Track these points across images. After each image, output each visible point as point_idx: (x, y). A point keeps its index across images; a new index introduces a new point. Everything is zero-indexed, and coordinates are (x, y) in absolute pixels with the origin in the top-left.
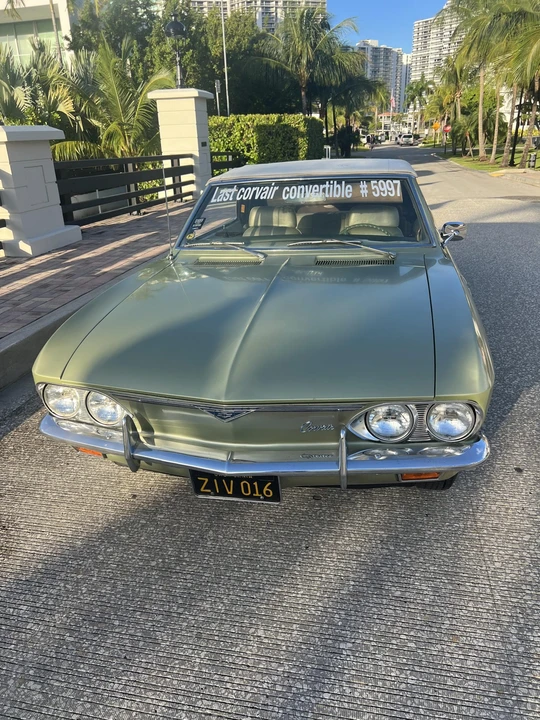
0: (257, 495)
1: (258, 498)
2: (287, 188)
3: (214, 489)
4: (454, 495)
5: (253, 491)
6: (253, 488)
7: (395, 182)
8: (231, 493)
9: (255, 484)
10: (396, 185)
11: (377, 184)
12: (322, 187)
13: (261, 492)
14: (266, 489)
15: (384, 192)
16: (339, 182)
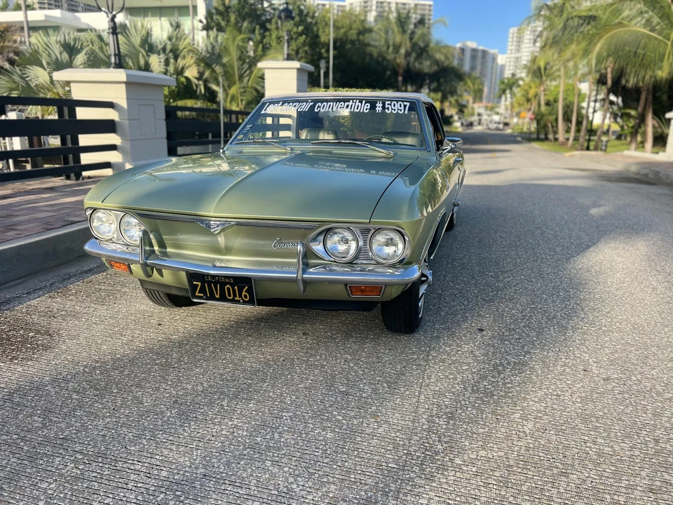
0: (237, 298)
1: (238, 302)
2: (320, 104)
3: (205, 294)
4: (418, 340)
5: (235, 296)
6: (234, 291)
7: (405, 103)
8: (218, 297)
9: (236, 288)
10: (405, 106)
11: (390, 105)
12: (346, 104)
13: (240, 296)
14: (244, 293)
15: (395, 110)
16: (361, 101)
